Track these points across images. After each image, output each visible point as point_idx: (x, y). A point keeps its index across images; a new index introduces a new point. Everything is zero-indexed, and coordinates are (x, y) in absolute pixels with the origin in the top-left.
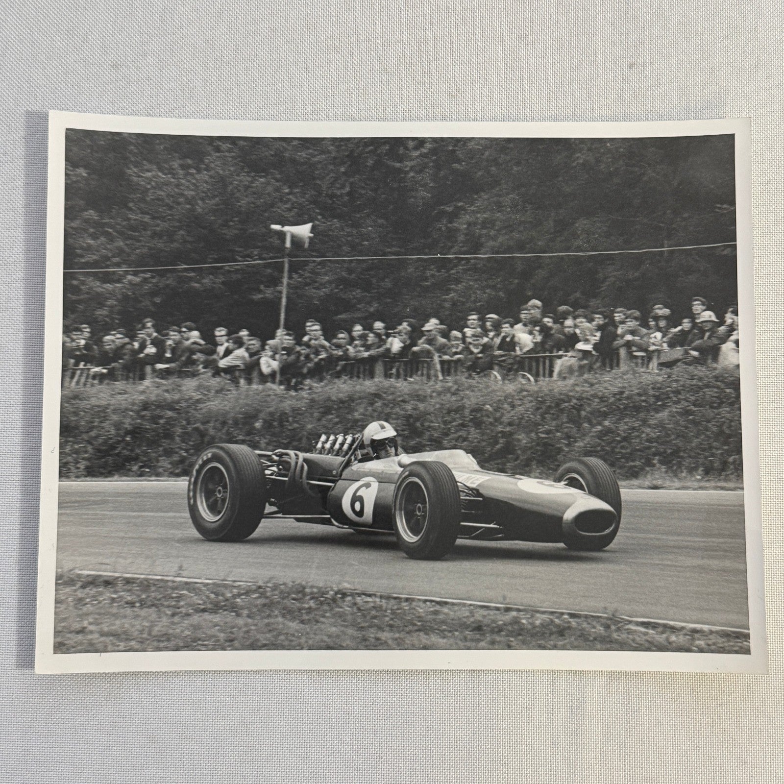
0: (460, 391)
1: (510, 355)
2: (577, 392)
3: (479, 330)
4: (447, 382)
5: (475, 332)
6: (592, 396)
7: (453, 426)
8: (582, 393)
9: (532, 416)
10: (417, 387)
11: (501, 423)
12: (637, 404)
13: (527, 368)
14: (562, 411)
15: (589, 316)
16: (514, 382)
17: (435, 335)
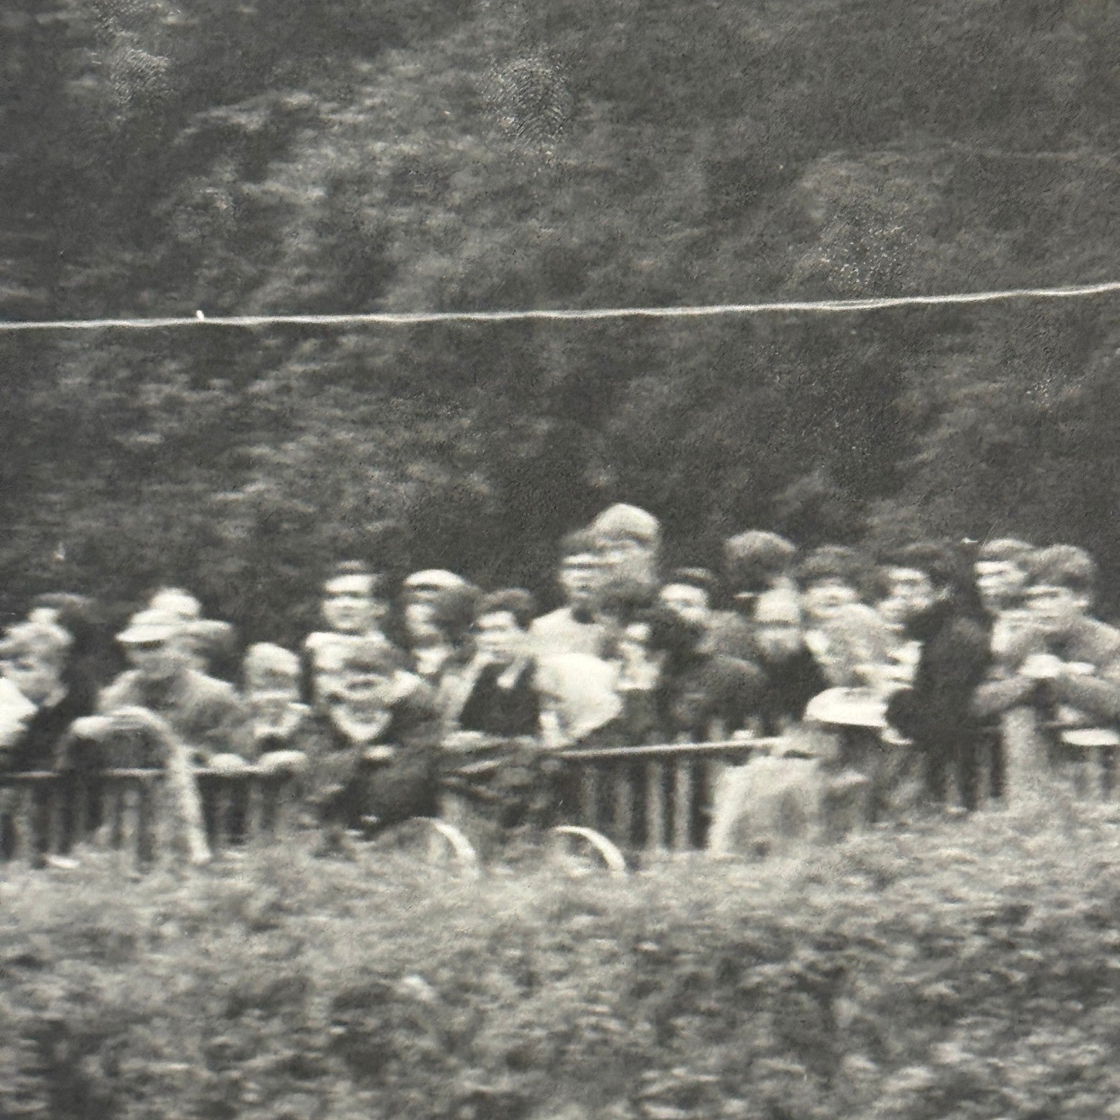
0: (288, 911)
1: (516, 750)
2: (819, 913)
3: (376, 640)
4: (228, 874)
5: (359, 648)
6: (883, 928)
7: (251, 1074)
8: (839, 920)
9: (613, 1025)
10: (89, 896)
11: (473, 1059)
12: (1088, 964)
13: (590, 809)
14: (751, 997)
15: (863, 578)
16: (532, 870)
17: (179, 665)
